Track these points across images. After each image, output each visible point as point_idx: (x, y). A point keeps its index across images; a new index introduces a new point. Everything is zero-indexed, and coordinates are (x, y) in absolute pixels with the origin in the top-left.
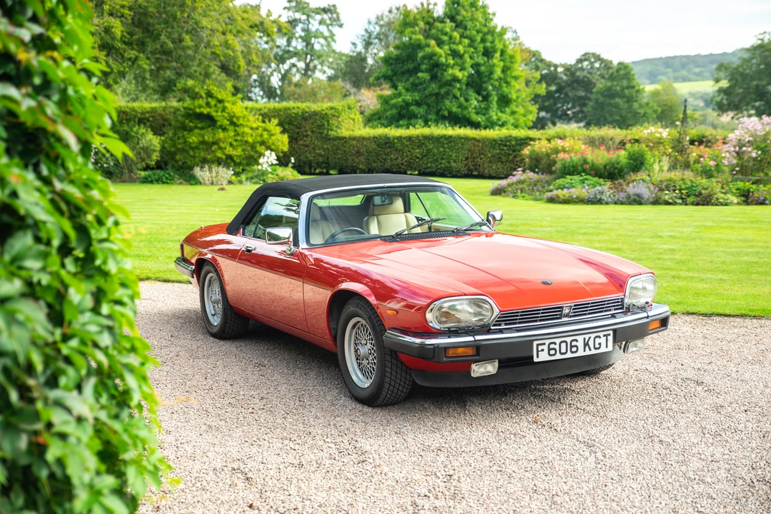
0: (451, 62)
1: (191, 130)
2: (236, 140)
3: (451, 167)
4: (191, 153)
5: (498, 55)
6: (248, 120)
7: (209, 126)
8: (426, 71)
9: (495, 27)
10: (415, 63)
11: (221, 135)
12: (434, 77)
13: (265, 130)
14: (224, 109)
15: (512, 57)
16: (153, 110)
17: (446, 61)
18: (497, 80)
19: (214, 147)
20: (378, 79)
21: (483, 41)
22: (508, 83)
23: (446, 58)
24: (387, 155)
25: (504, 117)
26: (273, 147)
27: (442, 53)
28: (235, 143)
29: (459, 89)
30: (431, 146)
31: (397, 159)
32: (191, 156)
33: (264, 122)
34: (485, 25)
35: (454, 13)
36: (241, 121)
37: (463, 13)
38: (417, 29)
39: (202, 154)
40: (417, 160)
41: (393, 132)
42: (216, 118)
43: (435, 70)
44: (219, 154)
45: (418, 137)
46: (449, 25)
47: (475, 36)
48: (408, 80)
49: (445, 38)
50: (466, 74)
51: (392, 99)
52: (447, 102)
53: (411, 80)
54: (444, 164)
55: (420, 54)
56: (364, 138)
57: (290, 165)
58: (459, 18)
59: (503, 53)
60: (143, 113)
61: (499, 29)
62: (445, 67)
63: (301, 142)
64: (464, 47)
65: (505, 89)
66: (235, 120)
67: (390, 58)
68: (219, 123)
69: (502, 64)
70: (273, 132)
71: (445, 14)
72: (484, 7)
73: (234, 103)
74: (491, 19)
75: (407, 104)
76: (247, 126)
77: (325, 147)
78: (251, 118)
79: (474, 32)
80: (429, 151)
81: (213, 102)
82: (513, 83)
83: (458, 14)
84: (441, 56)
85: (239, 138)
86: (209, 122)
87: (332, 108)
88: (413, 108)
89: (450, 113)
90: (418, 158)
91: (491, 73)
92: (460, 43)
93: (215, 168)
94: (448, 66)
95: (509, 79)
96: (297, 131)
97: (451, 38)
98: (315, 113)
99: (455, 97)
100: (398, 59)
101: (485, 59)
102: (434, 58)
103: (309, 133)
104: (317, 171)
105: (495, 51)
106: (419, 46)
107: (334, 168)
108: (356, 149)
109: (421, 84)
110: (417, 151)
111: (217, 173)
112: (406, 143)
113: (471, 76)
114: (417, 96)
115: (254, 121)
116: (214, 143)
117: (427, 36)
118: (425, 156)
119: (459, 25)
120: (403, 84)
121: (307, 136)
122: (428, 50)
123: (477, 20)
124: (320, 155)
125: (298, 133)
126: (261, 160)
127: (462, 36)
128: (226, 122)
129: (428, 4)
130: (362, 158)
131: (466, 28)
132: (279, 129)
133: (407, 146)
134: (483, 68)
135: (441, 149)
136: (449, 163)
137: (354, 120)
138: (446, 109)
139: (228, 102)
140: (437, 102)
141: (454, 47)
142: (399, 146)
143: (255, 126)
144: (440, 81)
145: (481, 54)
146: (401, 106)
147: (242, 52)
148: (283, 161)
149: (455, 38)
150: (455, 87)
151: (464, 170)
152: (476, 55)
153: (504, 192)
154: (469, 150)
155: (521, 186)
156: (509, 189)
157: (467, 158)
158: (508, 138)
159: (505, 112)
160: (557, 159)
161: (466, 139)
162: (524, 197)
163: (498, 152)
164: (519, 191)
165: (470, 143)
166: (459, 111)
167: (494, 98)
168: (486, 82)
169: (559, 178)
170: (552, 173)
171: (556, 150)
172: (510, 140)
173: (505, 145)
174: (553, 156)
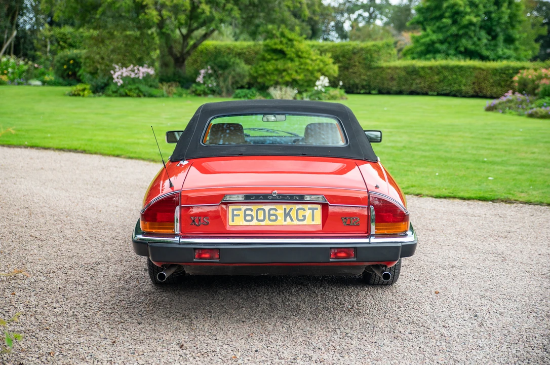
0: (468, 10)
1: (269, 61)
2: (300, 69)
3: (461, 90)
4: (268, 77)
5: (506, 4)
6: (310, 54)
7: (281, 58)
8: (449, 17)
10: (441, 12)
11: (290, 64)
12: (455, 22)
13: (321, 61)
14: (292, 46)
15: (517, 5)
16: (249, 47)
17: (465, 9)
18: (504, 24)
19: (284, 74)
20: (412, 24)
22: (513, 27)
23: (465, 8)
24: (414, 80)
25: (508, 52)
26: (326, 74)
27: (462, 4)
28: (299, 71)
29: (474, 31)
30: (446, 74)
31: (420, 83)
32: (268, 80)
33: (321, 55)
36: (304, 55)
39: (276, 78)
40: (436, 84)
41: (420, 63)
42: (287, 52)
43: (456, 16)
44: (287, 78)
45: (437, 67)
48: (435, 24)
50: (479, 19)
51: (422, 38)
52: (464, 41)
53: (437, 24)
54: (456, 87)
55: (445, 4)
56: (396, 68)
57: (339, 87)
59: (510, 3)
60: (242, 49)
62: (463, 14)
63: (351, 70)
65: (511, 31)
66: (300, 53)
68: (288, 56)
69: (509, 11)
70: (327, 63)
73: (300, 42)
75: (433, 43)
76: (308, 58)
77: (368, 73)
78: (312, 52)
80: (445, 77)
81: (285, 41)
82: (517, 25)
84: (460, 6)
85: (302, 67)
86: (281, 55)
87: (374, 46)
88: (438, 45)
89: (466, 49)
90: (436, 82)
91: (500, 18)
93: (284, 88)
94: (466, 13)
95: (514, 23)
96: (348, 62)
98: (362, 49)
99: (471, 37)
100: (428, 9)
101: (496, 7)
102: (456, 8)
103: (357, 64)
104: (362, 91)
105: (505, 2)
107: (374, 89)
108: (391, 76)
109: (444, 27)
110: (436, 77)
111: (286, 92)
112: (429, 71)
113: (484, 21)
114: (441, 36)
115: (314, 55)
116: (284, 70)
118: (442, 81)
120: (430, 27)
121: (355, 66)
122: (452, 2)
124: (364, 80)
125: (349, 64)
126: (317, 83)
128: (293, 55)
130: (395, 83)
132: (331, 61)
133: (428, 74)
134: (493, 15)
135: (455, 76)
136: (460, 86)
137: (390, 54)
138: (463, 46)
139: (296, 40)
140: (456, 41)
142: (422, 73)
143: (314, 58)
144: (459, 24)
145: (492, 4)
146: (428, 44)
148: (333, 84)
150: (470, 30)
151: (471, 92)
152: (488, 5)
153: (496, 109)
154: (476, 77)
155: (509, 104)
156: (500, 107)
157: (474, 83)
158: (507, 68)
159: (510, 49)
160: (540, 84)
161: (475, 68)
162: (510, 113)
163: (498, 78)
164: (507, 109)
165: (477, 71)
166: (473, 48)
167: (501, 38)
168: (495, 26)
169: (540, 98)
170: (535, 95)
171: (540, 78)
172: (508, 70)
173: (505, 73)
174: (537, 82)
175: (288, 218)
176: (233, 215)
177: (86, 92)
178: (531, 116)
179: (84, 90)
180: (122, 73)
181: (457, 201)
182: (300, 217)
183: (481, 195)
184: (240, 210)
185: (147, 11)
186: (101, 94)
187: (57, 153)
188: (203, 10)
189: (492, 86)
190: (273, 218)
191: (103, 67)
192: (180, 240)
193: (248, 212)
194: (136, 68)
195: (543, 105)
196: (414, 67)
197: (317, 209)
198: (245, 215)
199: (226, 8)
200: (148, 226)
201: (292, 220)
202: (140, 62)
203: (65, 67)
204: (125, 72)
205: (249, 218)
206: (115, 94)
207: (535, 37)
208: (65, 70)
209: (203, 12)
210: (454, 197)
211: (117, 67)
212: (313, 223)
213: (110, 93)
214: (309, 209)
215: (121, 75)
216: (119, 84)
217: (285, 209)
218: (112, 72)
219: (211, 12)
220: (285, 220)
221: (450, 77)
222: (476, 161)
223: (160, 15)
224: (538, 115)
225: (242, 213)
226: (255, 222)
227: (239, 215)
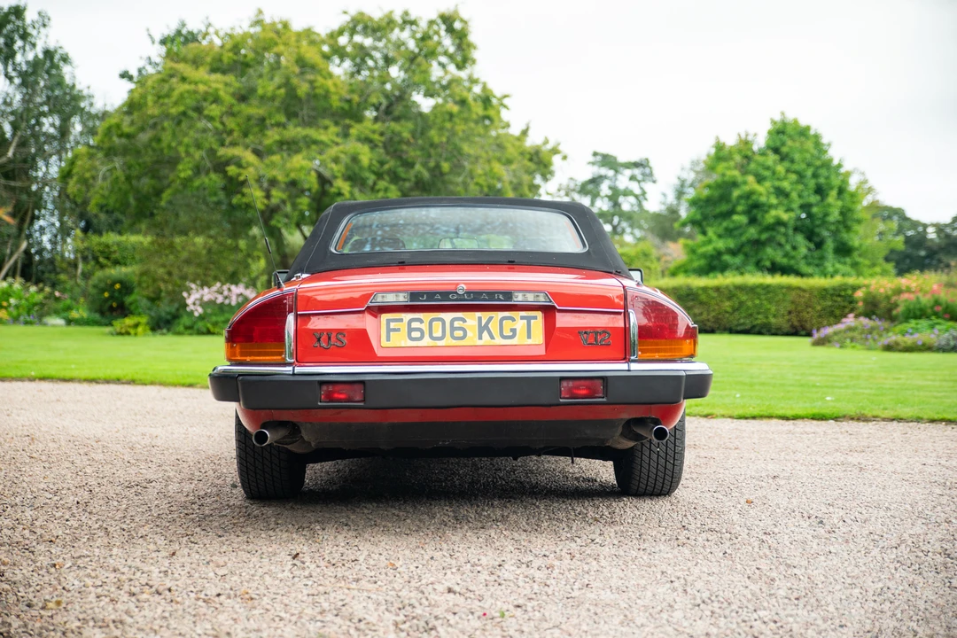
0: (774, 201)
3: (769, 324)
5: (834, 193)
8: (744, 213)
9: (831, 160)
10: (730, 205)
12: (753, 221)
15: (853, 195)
17: (768, 200)
18: (833, 224)
20: (684, 225)
21: (815, 176)
22: (848, 229)
23: (768, 197)
27: (763, 191)
29: (785, 235)
30: (744, 298)
31: (701, 314)
34: (819, 158)
35: (778, 144)
37: (789, 143)
38: (732, 163)
40: (727, 315)
41: (698, 282)
43: (755, 211)
45: (727, 287)
46: (772, 158)
47: (804, 170)
48: (720, 224)
49: (767, 173)
50: (792, 215)
51: (701, 247)
52: (769, 251)
53: (725, 224)
54: (760, 319)
55: (736, 193)
58: (784, 150)
59: (841, 191)
61: (835, 162)
62: (766, 208)
64: (792, 183)
65: (844, 236)
67: (699, 200)
69: (840, 203)
71: (768, 147)
72: (817, 137)
74: (826, 151)
75: (719, 254)
79: (803, 166)
80: (741, 303)
82: (856, 227)
83: (783, 144)
84: (761, 194)
88: (727, 258)
89: (773, 264)
90: (727, 312)
91: (826, 215)
92: (785, 178)
94: (771, 206)
95: (849, 223)
97: (774, 173)
99: (780, 245)
100: (709, 201)
101: (818, 198)
102: (754, 197)
105: (832, 188)
106: (735, 184)
109: (736, 228)
110: (727, 304)
112: (715, 295)
113: (799, 219)
114: (731, 243)
117: (745, 173)
118: (737, 310)
119: (784, 157)
120: (714, 229)
122: (746, 188)
123: (807, 151)
127: (788, 171)
129: (747, 135)
131: (792, 161)
133: (713, 298)
134: (815, 210)
135: (757, 302)
136: (767, 318)
138: (768, 259)
140: (757, 253)
141: (777, 183)
142: (703, 297)
144: (760, 225)
145: (811, 191)
146: (712, 256)
147: (511, 183)
149: (780, 173)
150: (778, 232)
151: (786, 327)
152: (805, 194)
153: (829, 342)
154: (793, 302)
155: (850, 334)
156: (836, 338)
157: (790, 313)
158: (844, 287)
159: (845, 263)
160: (899, 302)
161: (790, 288)
162: (854, 347)
163: (830, 303)
164: (848, 341)
165: (794, 293)
166: (785, 261)
167: (830, 245)
168: (818, 226)
169: (901, 323)
170: (893, 319)
171: (899, 292)
172: (845, 290)
173: (839, 296)
174: (894, 299)
175: (485, 334)
176: (389, 330)
177: (140, 329)
178: (889, 348)
179: (136, 326)
180: (202, 296)
181: (774, 421)
182: (507, 332)
183: (815, 411)
184: (401, 320)
185: (245, 190)
186: (165, 331)
187: (85, 386)
188: (339, 188)
189: (820, 316)
190: (459, 333)
191: (170, 287)
192: (294, 370)
193: (415, 325)
194: (225, 287)
195: (907, 332)
196: (689, 288)
197: (535, 318)
198: (410, 330)
199: (377, 187)
200: (238, 350)
201: (492, 337)
202: (234, 278)
203: (106, 295)
204: (207, 294)
205: (416, 334)
206: (190, 331)
207: (885, 253)
208: (107, 300)
209: (340, 194)
210: (770, 417)
211: (193, 286)
212: (530, 342)
213: (181, 328)
214: (522, 318)
215: (201, 299)
216: (196, 314)
217: (480, 319)
218: (185, 294)
219: (351, 193)
220: (480, 338)
221: (750, 304)
222: (802, 385)
223: (268, 196)
224: (900, 348)
225: (404, 326)
226: (427, 341)
227: (398, 330)
